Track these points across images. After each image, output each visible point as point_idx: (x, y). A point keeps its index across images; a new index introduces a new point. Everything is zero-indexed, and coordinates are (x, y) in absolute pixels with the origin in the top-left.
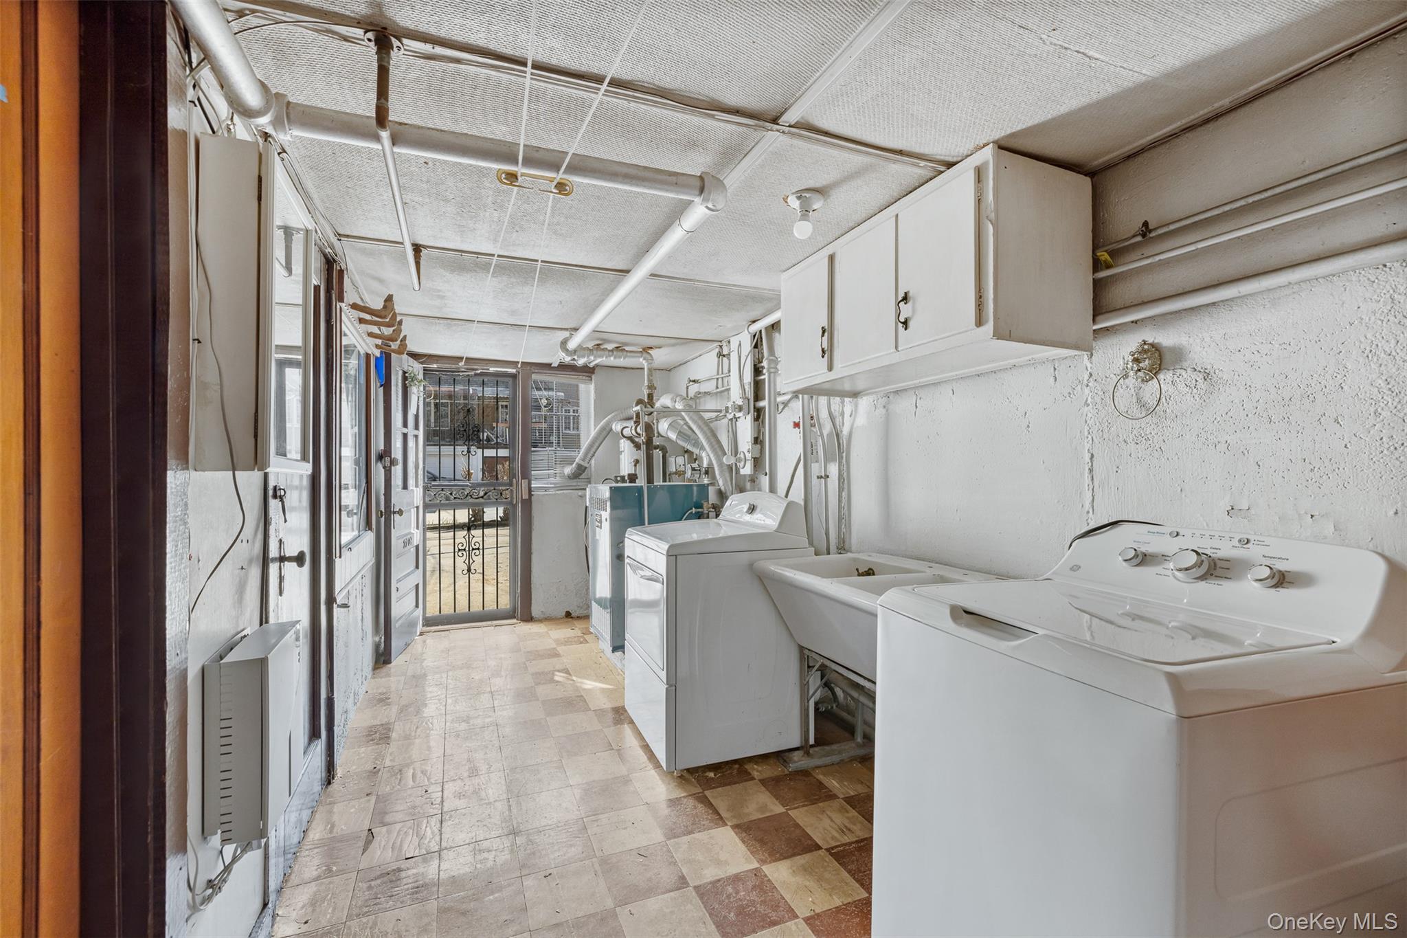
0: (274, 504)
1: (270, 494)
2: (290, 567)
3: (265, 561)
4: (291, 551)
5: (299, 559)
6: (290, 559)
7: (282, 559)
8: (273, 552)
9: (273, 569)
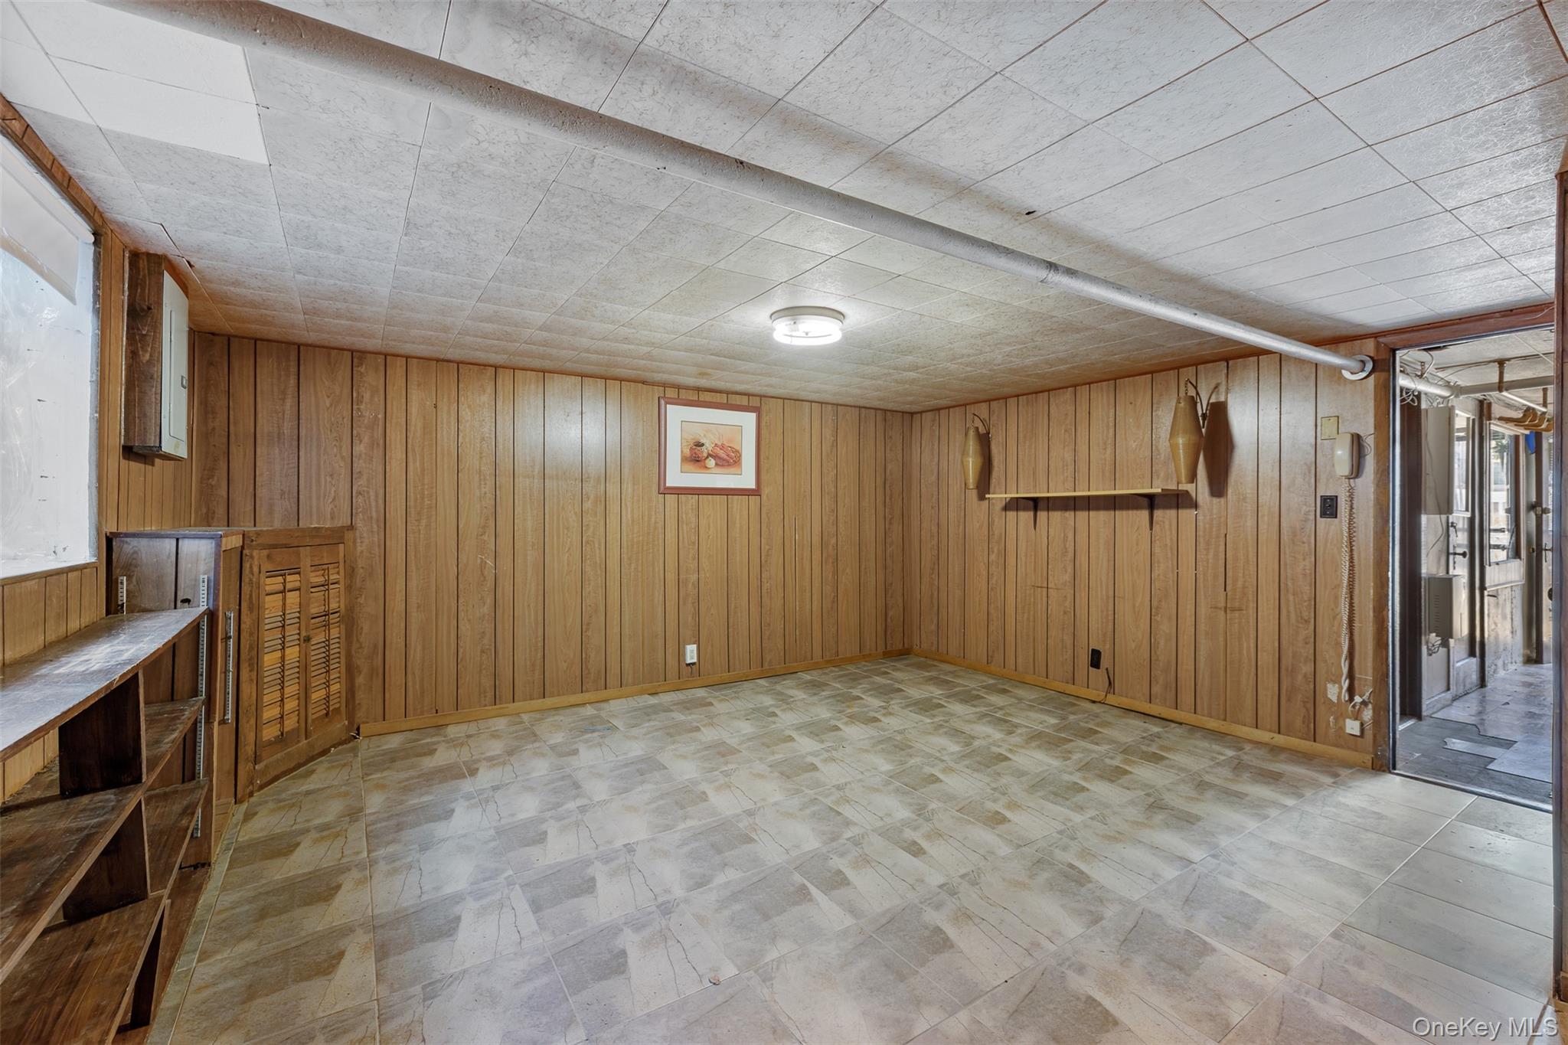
0: (1451, 529)
1: (1449, 526)
2: (1459, 558)
3: (1448, 554)
4: (1460, 550)
5: (1464, 555)
6: (1459, 554)
7: (1455, 554)
8: (1451, 551)
9: (1451, 557)
